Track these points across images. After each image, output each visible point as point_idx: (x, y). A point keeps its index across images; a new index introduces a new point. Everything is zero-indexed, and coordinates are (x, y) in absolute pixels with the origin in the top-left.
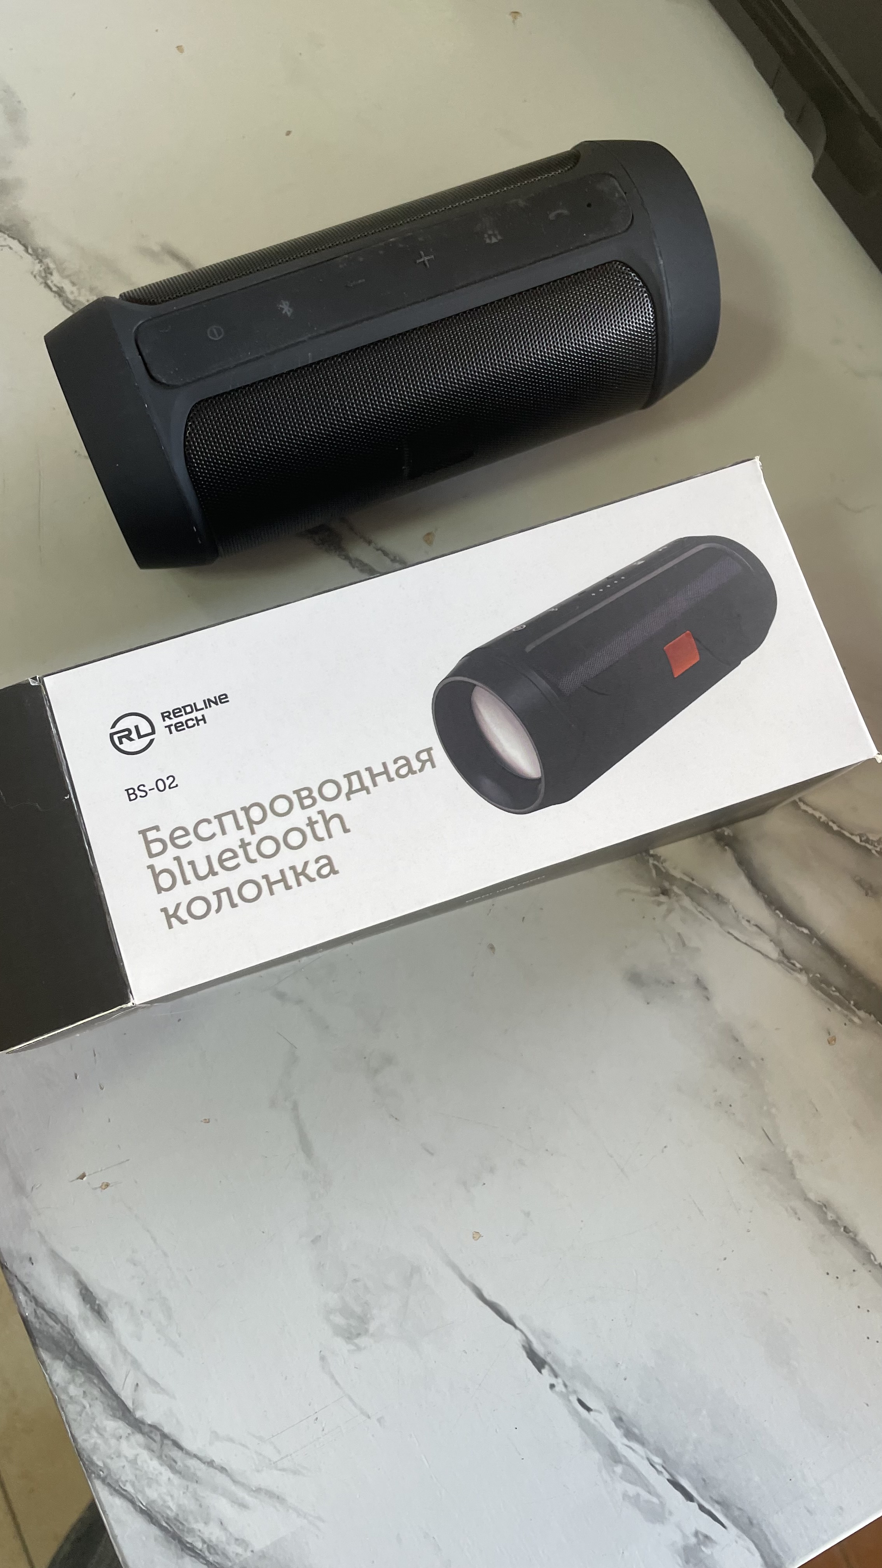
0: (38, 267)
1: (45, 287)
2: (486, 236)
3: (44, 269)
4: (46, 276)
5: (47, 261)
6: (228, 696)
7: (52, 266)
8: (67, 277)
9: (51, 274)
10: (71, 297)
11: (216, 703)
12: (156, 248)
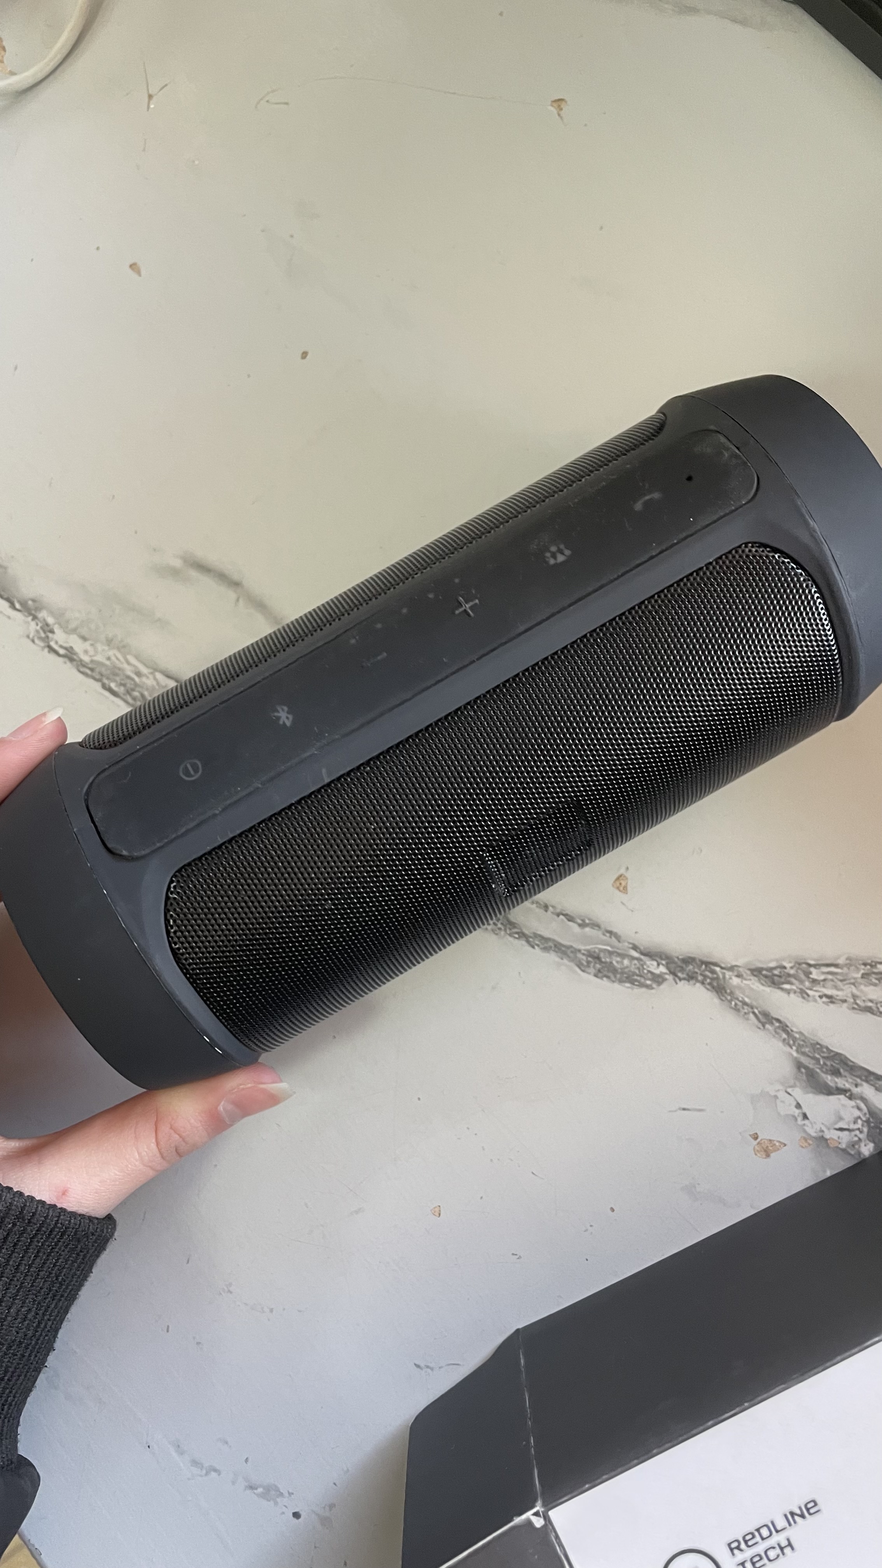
0: (33, 627)
1: (49, 652)
2: (548, 555)
3: (41, 628)
4: (48, 637)
5: (43, 614)
6: (818, 1502)
7: (50, 620)
8: (74, 631)
9: (52, 632)
10: (86, 659)
11: (802, 1516)
12: (178, 563)
